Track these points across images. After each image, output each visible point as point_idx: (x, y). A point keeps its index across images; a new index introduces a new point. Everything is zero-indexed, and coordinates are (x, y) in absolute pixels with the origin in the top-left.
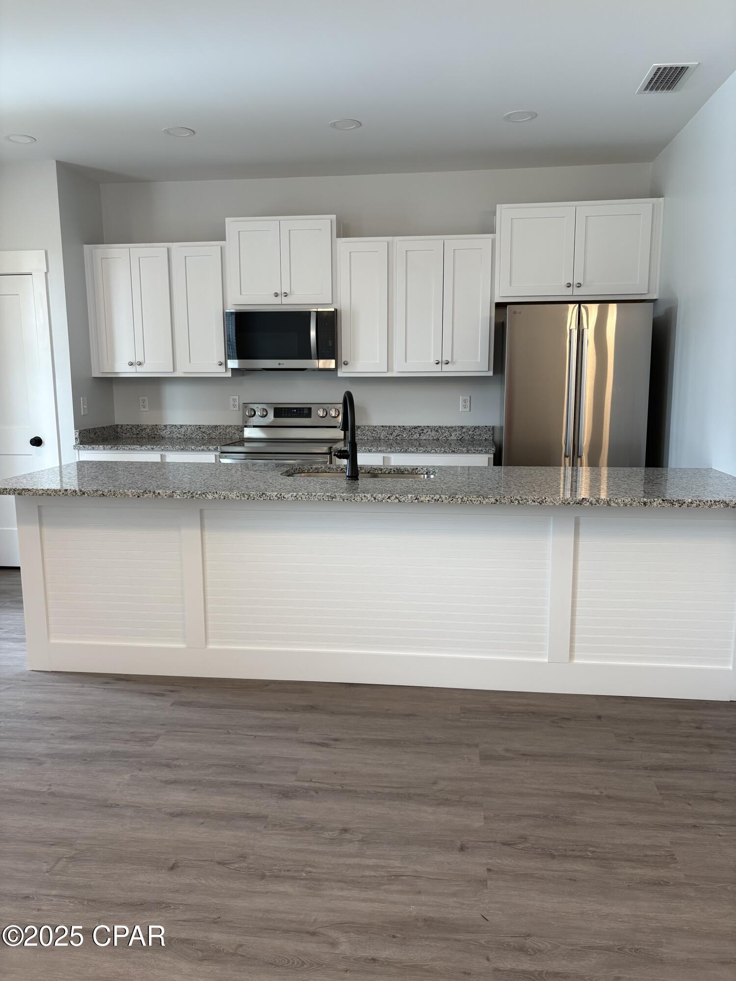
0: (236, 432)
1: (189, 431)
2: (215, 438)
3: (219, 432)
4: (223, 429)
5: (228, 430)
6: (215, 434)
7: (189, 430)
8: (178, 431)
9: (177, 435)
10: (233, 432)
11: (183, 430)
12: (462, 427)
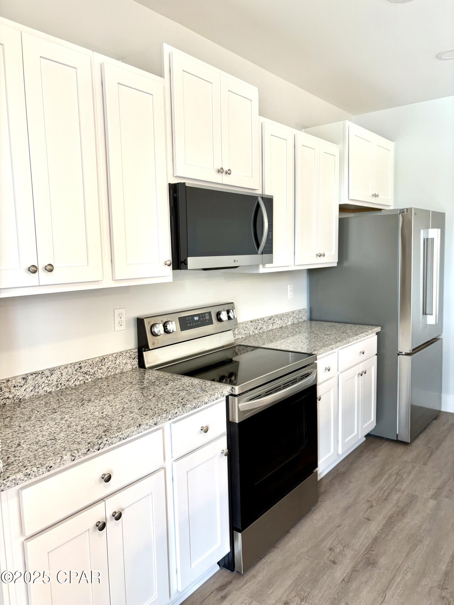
0: (128, 361)
1: (64, 377)
2: (101, 378)
3: (107, 367)
4: (112, 361)
5: (118, 362)
6: (101, 371)
7: (64, 374)
8: (46, 381)
9: (45, 389)
10: (124, 362)
11: (54, 377)
12: (293, 312)
